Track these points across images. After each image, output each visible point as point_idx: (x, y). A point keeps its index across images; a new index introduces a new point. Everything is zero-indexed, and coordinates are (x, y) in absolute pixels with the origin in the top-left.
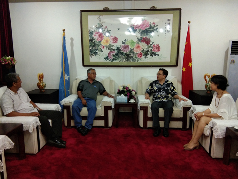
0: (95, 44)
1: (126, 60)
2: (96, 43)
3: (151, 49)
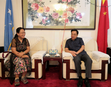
1: (56, 24)
3: (75, 16)
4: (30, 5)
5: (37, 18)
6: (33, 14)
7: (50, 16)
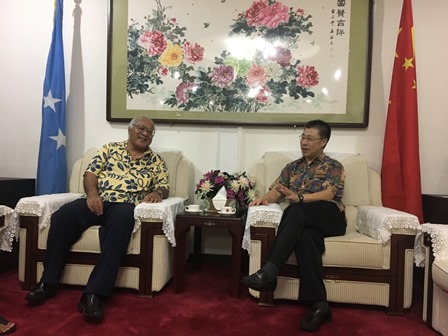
0: (143, 63)
2: (144, 60)
3: (293, 78)
5: (159, 82)
6: (146, 67)
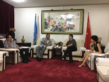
1: (60, 31)
3: (71, 26)
4: (46, 20)
5: (49, 27)
6: (47, 25)
7: (56, 26)
